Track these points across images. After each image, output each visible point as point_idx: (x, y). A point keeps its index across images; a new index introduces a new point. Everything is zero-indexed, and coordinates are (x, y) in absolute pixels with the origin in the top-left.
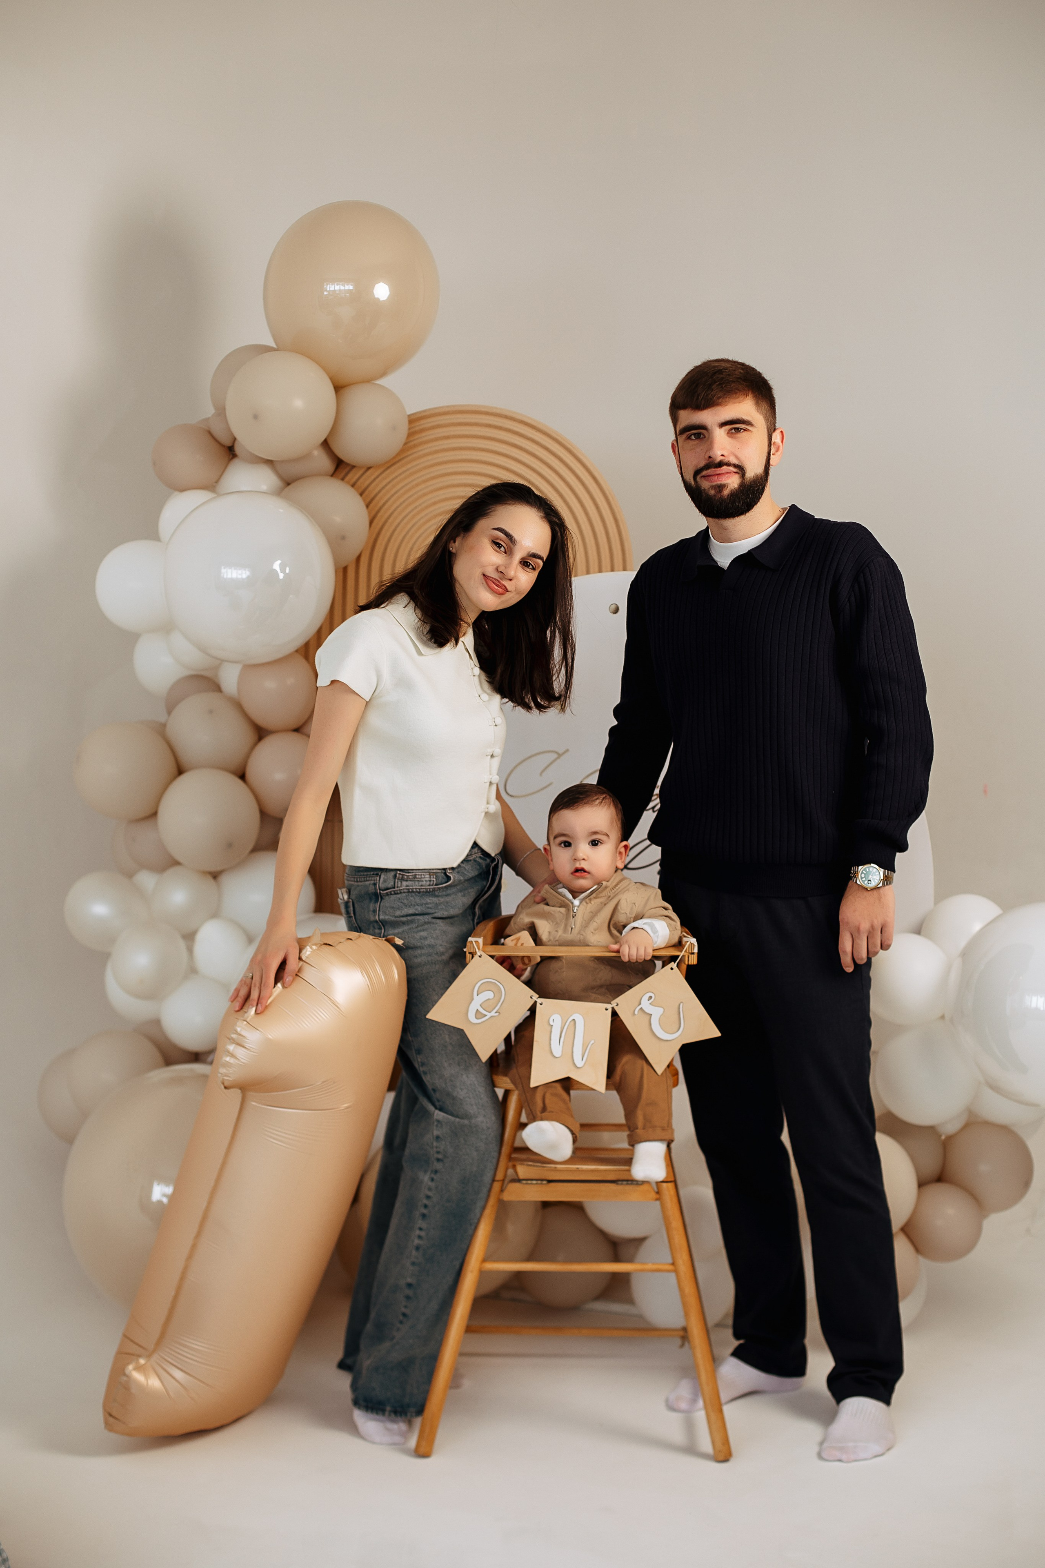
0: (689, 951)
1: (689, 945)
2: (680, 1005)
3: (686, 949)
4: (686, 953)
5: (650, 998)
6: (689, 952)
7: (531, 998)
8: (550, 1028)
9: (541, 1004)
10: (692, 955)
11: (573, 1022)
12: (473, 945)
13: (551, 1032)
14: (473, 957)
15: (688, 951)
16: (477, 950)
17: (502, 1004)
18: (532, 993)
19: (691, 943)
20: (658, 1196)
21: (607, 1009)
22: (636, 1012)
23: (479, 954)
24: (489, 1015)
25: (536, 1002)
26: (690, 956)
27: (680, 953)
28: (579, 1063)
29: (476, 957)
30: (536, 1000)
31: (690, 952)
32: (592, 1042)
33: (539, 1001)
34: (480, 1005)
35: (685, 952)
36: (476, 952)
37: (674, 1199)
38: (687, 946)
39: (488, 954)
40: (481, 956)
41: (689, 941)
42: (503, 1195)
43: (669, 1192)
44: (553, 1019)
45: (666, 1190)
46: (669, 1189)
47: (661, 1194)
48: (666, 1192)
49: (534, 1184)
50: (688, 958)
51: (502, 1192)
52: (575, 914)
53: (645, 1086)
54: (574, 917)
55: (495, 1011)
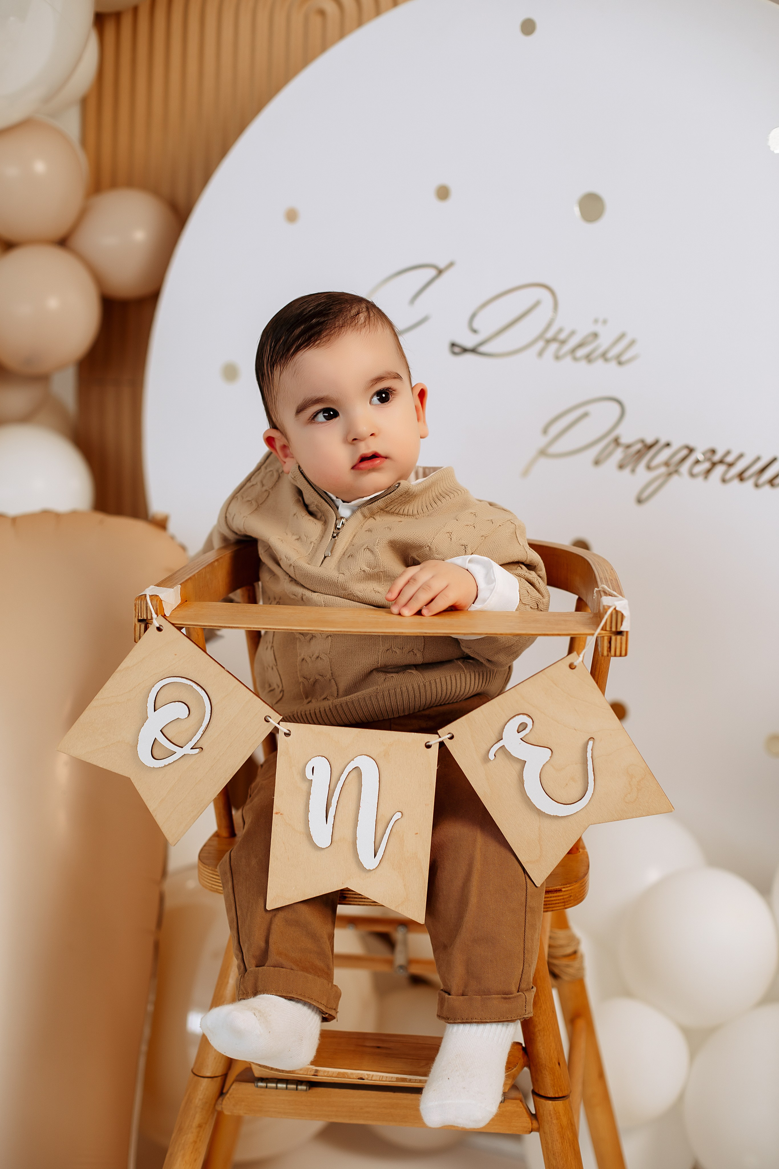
0: (611, 628)
1: (611, 615)
3: (606, 623)
4: (603, 632)
5: (523, 727)
6: (611, 631)
7: (268, 721)
8: (304, 786)
9: (287, 735)
10: (619, 637)
11: (354, 774)
12: (147, 603)
13: (309, 794)
14: (146, 629)
15: (608, 629)
16: (154, 616)
17: (204, 732)
18: (268, 710)
19: (617, 612)
20: (535, 1125)
21: (428, 747)
22: (491, 756)
23: (156, 623)
24: (180, 752)
25: (276, 729)
26: (613, 638)
27: (592, 632)
28: (369, 861)
29: (152, 629)
30: (278, 726)
31: (614, 629)
32: (398, 815)
33: (284, 727)
34: (161, 731)
35: (602, 629)
36: (152, 619)
37: (568, 1133)
38: (607, 617)
39: (173, 624)
40: (161, 627)
41: (614, 605)
42: (221, 1104)
43: (557, 1119)
44: (313, 767)
45: (550, 1115)
46: (559, 1113)
47: (540, 1121)
48: (551, 1118)
49: (282, 1089)
50: (610, 643)
51: (221, 1099)
52: (337, 531)
53: (473, 900)
54: (334, 537)
55: (191, 744)
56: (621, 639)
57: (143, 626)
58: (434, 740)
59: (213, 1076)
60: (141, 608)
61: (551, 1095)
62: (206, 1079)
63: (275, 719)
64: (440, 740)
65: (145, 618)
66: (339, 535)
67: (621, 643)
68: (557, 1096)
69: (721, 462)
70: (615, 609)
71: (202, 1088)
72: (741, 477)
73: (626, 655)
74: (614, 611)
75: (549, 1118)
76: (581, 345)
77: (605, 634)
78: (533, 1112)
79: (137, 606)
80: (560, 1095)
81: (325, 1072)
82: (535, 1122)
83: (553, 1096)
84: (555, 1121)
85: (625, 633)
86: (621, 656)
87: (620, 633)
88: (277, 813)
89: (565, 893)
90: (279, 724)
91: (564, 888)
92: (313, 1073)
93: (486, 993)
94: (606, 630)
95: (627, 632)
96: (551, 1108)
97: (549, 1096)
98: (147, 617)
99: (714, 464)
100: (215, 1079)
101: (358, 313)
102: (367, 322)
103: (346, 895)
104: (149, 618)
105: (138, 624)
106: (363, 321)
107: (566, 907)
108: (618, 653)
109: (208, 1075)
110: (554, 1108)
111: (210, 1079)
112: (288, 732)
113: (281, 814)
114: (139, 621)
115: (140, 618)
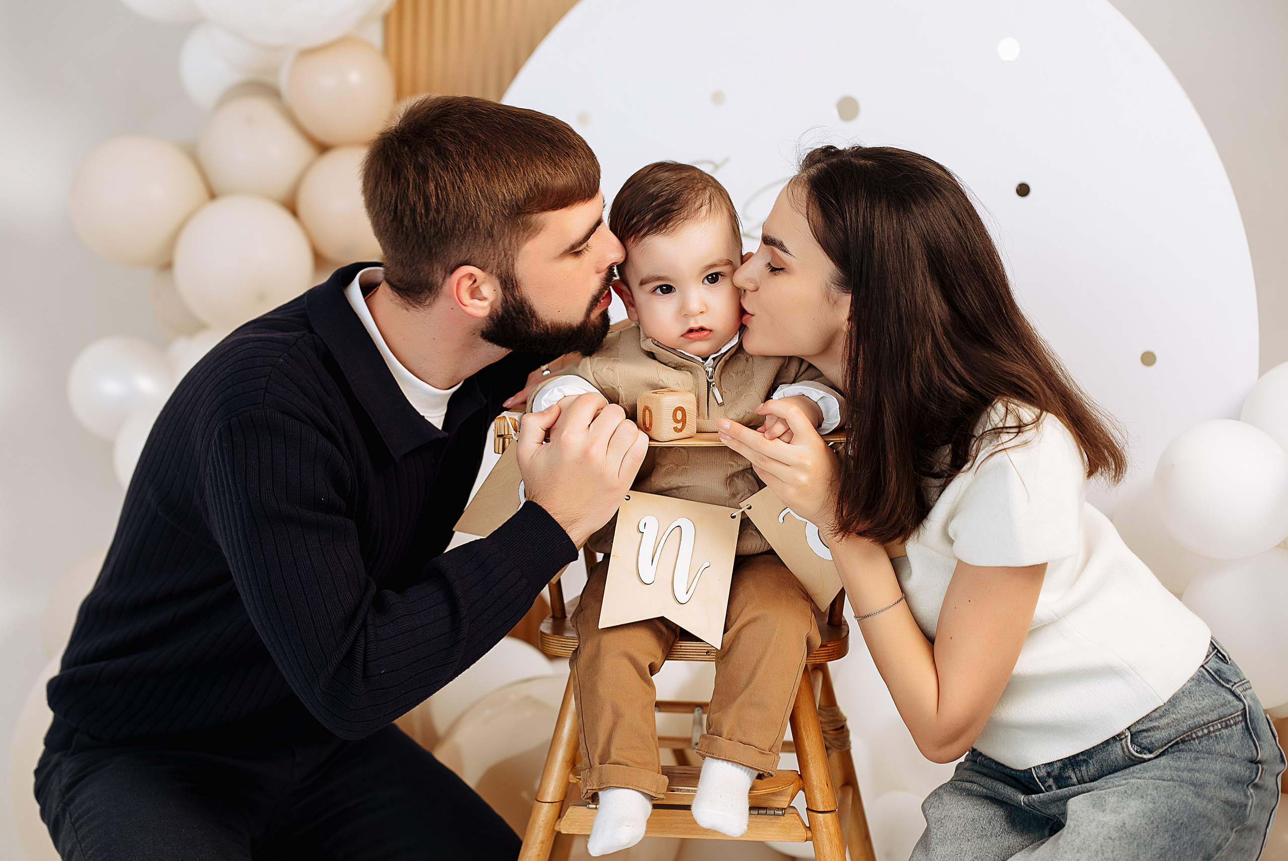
12: (507, 423)
20: (809, 835)
21: (734, 517)
37: (836, 839)
42: (559, 825)
43: (826, 828)
45: (821, 824)
46: (828, 823)
47: (813, 831)
48: (822, 829)
51: (559, 821)
57: (501, 440)
59: (553, 801)
60: (500, 426)
61: (821, 809)
62: (547, 804)
65: (503, 434)
68: (826, 810)
71: (544, 812)
75: (820, 827)
78: (808, 826)
79: (497, 425)
80: (829, 810)
82: (808, 832)
83: (823, 810)
84: (824, 830)
96: (822, 819)
98: (505, 433)
100: (555, 804)
101: (701, 206)
102: (708, 215)
104: (506, 434)
105: (497, 439)
106: (705, 214)
109: (549, 800)
110: (825, 822)
111: (550, 804)
114: (499, 436)
115: (499, 434)
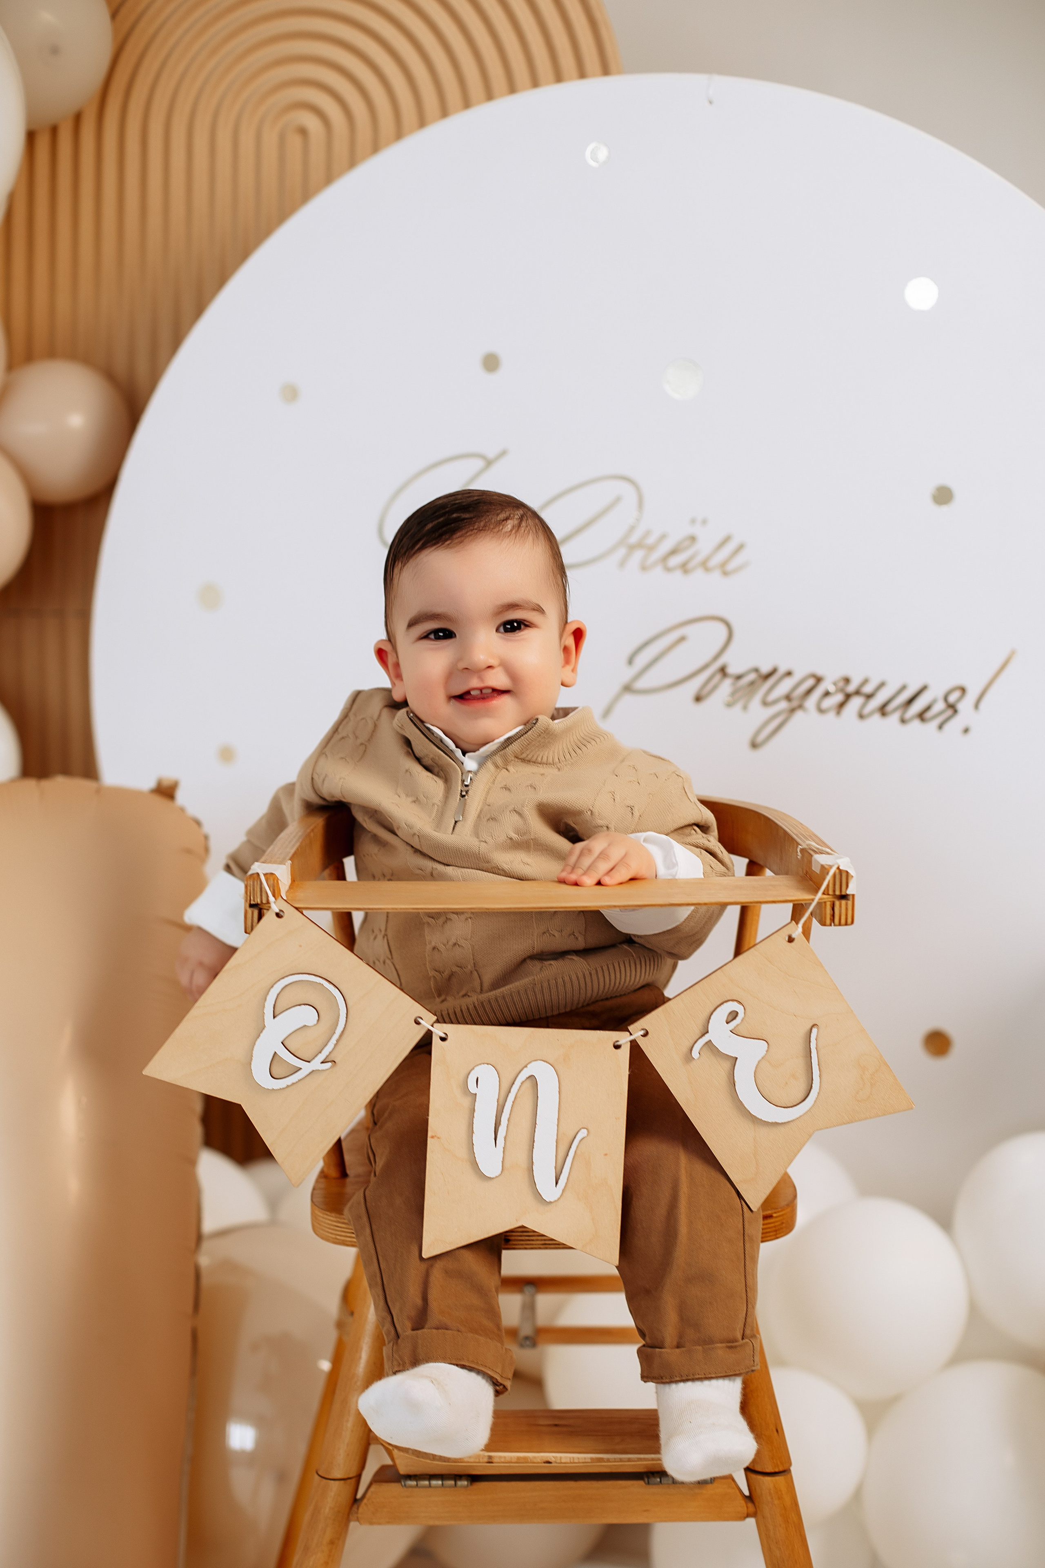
0: (834, 891)
1: (834, 875)
2: (811, 1029)
3: (828, 885)
4: (825, 896)
5: (734, 1015)
6: (834, 895)
7: (417, 1023)
8: (466, 1102)
9: (443, 1039)
10: (843, 902)
11: (528, 1084)
12: (261, 883)
13: (473, 1111)
14: (260, 917)
15: (831, 892)
16: (272, 899)
17: (338, 1041)
18: (418, 1010)
19: (840, 871)
20: (751, 1509)
21: (617, 1048)
22: (695, 1054)
23: (275, 908)
24: (306, 1068)
25: (428, 1035)
26: (837, 903)
27: (811, 897)
28: (549, 1190)
29: (269, 917)
30: (431, 1028)
31: (838, 893)
32: (583, 1133)
33: (438, 1030)
34: (282, 1043)
35: (824, 894)
36: (268, 902)
37: (793, 1515)
38: (829, 878)
39: (297, 908)
40: (281, 913)
41: (837, 863)
42: (357, 1513)
43: (779, 1499)
44: (478, 1078)
45: (770, 1493)
46: (781, 1491)
47: (757, 1504)
48: (772, 1498)
49: (436, 1487)
50: (833, 909)
51: (355, 1506)
52: (466, 789)
53: (683, 1229)
54: (463, 796)
55: (321, 1057)
56: (847, 904)
57: (256, 912)
58: (624, 1038)
59: (346, 1477)
60: (254, 890)
61: (769, 1469)
62: (337, 1483)
63: (428, 1020)
64: (632, 1038)
65: (259, 902)
66: (470, 792)
67: (847, 909)
68: (777, 1470)
69: (857, 693)
70: (838, 868)
71: (332, 1494)
72: (883, 710)
73: (852, 922)
74: (837, 871)
75: (768, 1499)
76: (674, 552)
77: (827, 898)
78: (747, 1493)
79: (249, 888)
80: (781, 1470)
81: (500, 1457)
82: (750, 1505)
83: (772, 1471)
84: (776, 1502)
85: (851, 898)
86: (846, 924)
87: (844, 897)
88: (432, 1137)
89: (777, 1219)
90: (432, 1026)
91: (775, 1213)
92: (486, 1460)
93: (708, 1342)
94: (828, 894)
95: (853, 895)
96: (770, 1486)
97: (768, 1471)
98: (261, 901)
99: (848, 696)
100: (349, 1481)
101: (507, 519)
102: (514, 532)
103: (510, 1238)
104: (264, 901)
105: (250, 910)
106: (510, 529)
107: (778, 1236)
108: (843, 921)
109: (339, 1476)
110: (775, 1486)
111: (342, 1482)
112: (443, 1036)
113: (438, 1138)
114: (251, 906)
115: (252, 902)
